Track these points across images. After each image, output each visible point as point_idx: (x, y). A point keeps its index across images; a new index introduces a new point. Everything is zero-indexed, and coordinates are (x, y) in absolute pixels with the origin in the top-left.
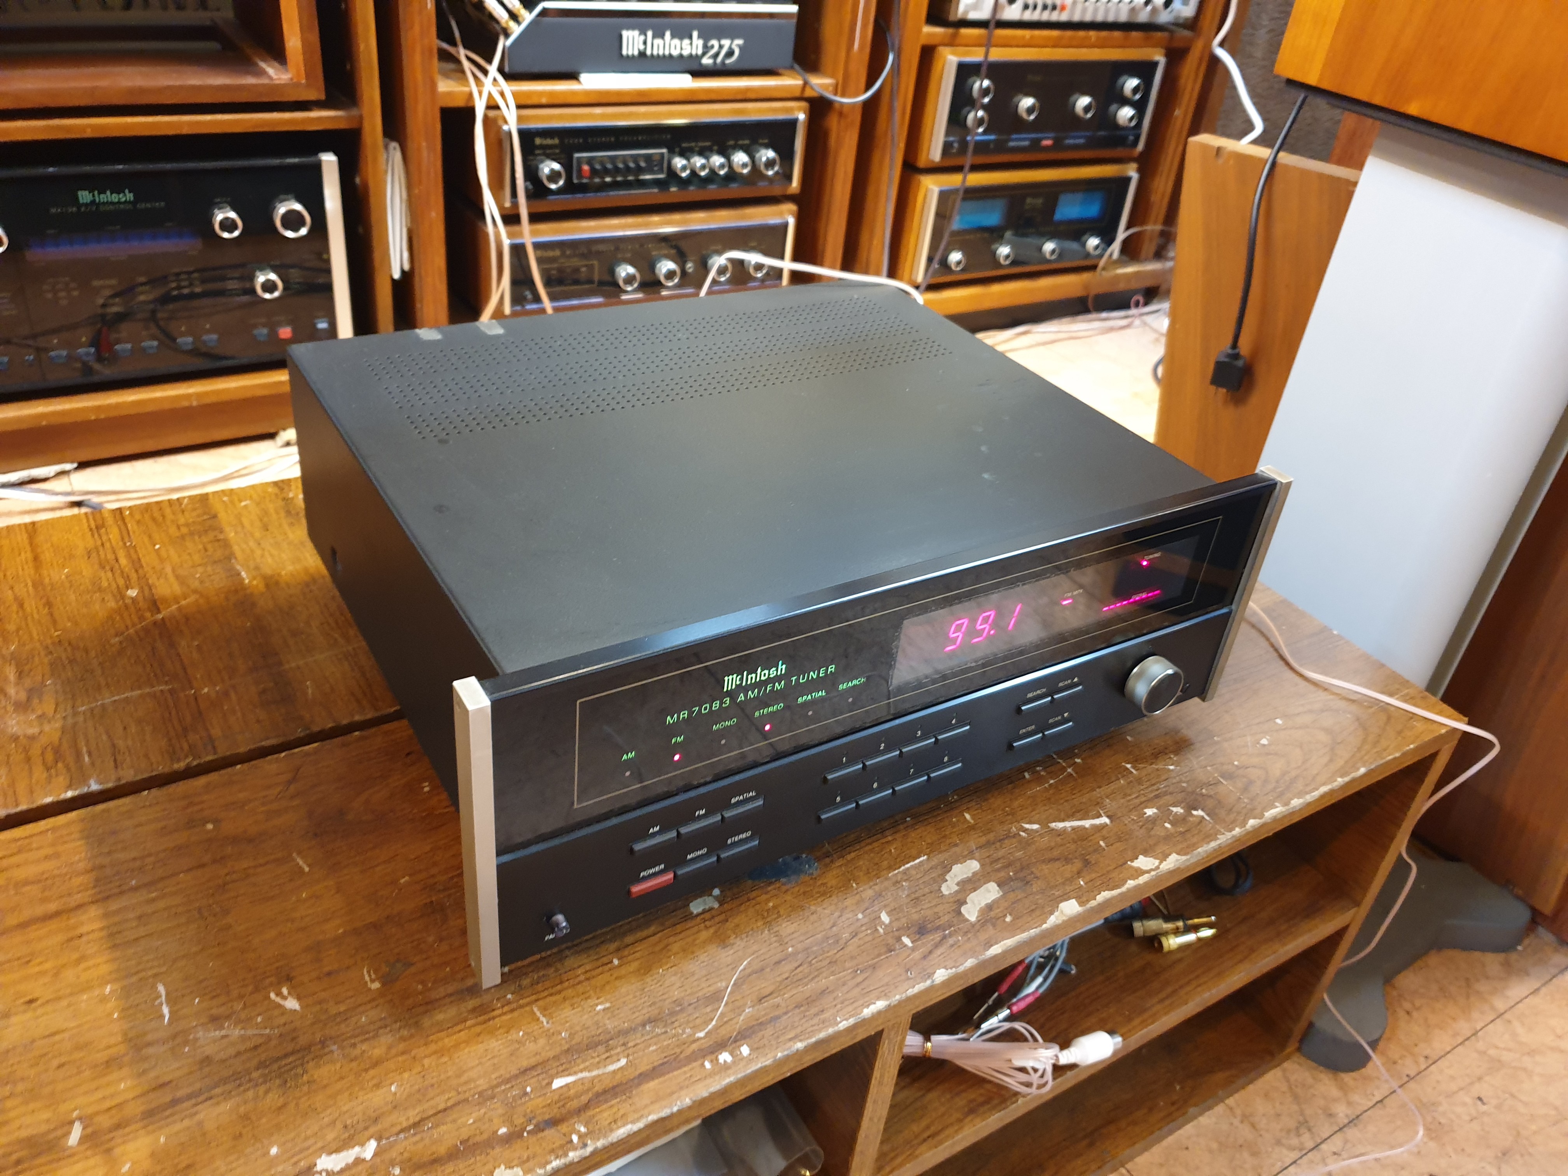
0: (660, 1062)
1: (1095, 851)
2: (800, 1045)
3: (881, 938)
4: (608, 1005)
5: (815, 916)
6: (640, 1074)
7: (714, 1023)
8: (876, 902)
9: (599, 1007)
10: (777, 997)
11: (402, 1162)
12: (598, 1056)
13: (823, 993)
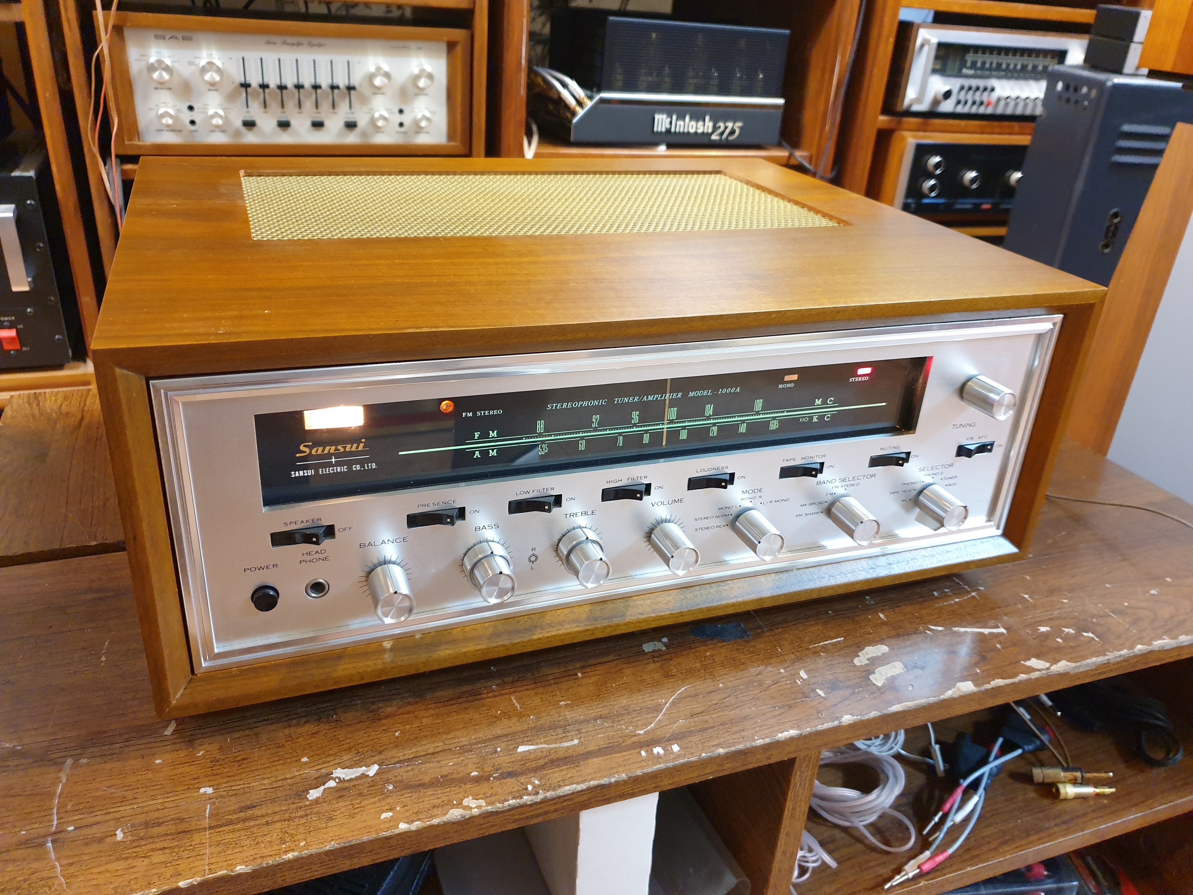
0: (605, 746)
1: (992, 650)
2: (721, 751)
3: (799, 688)
4: (569, 702)
6: (589, 752)
7: (652, 725)
8: (797, 663)
9: (563, 703)
10: (705, 716)
11: (396, 782)
12: (557, 735)
13: (745, 718)
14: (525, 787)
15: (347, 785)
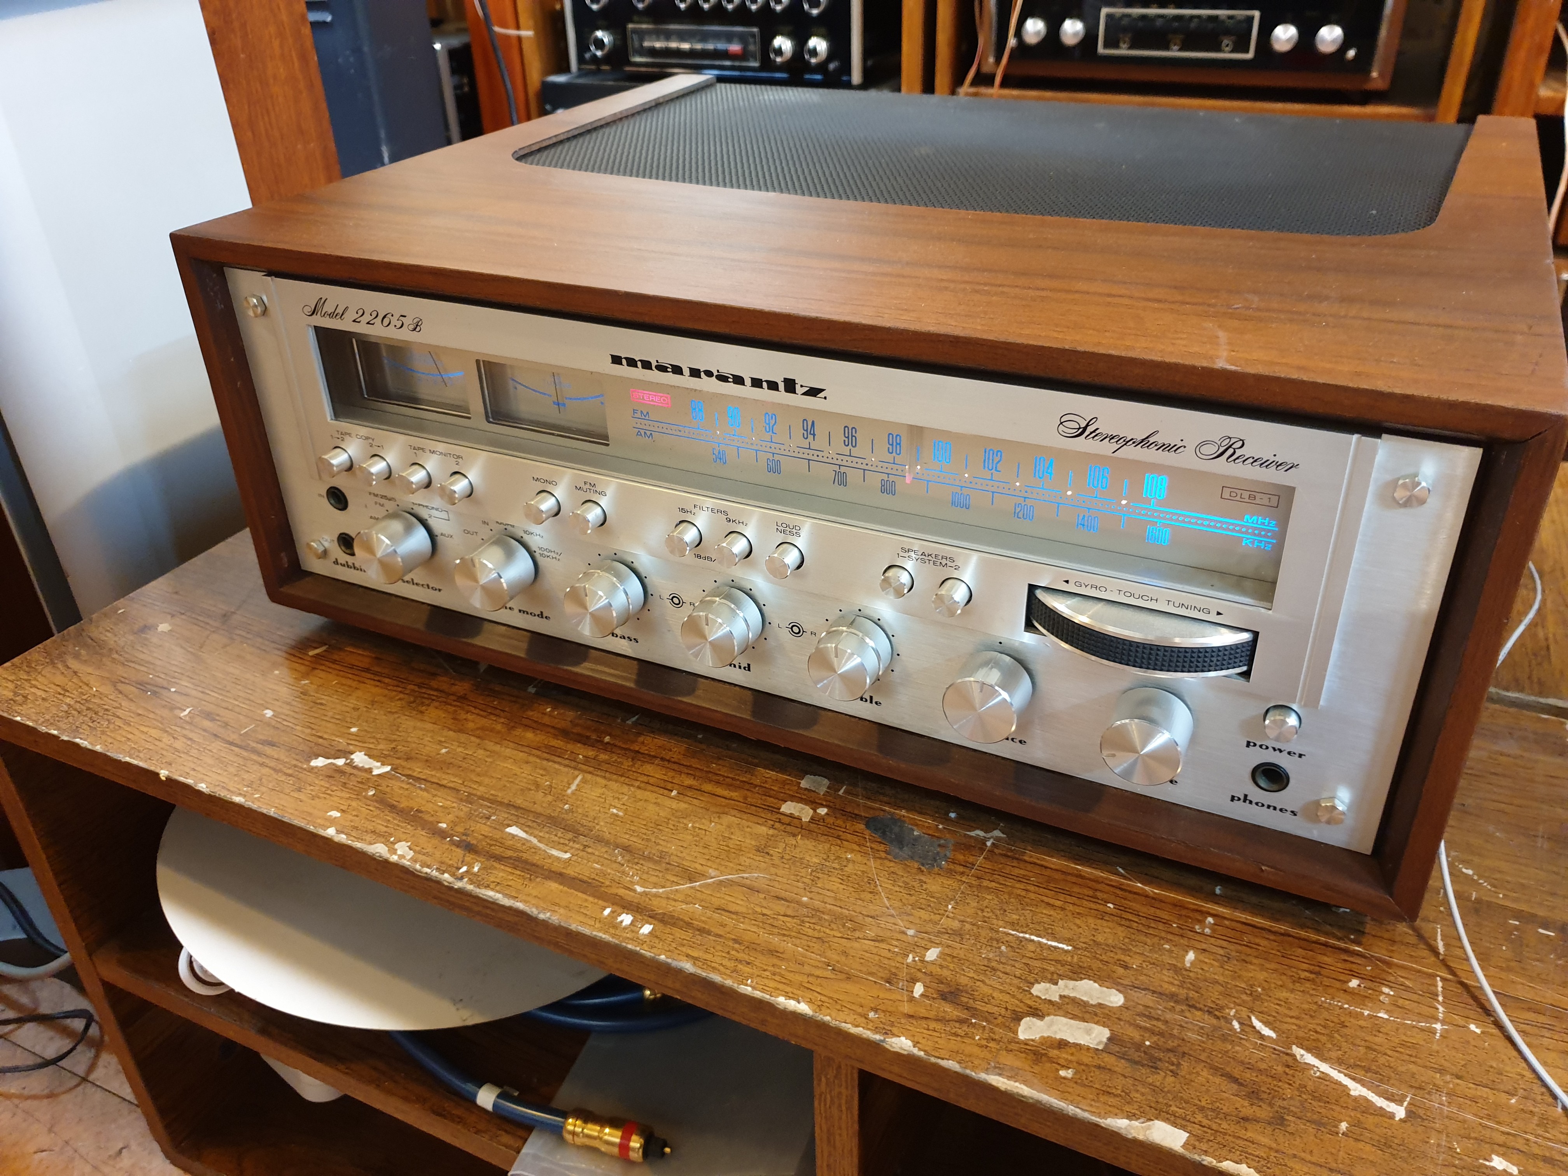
0: (585, 879)
2: (688, 966)
3: (898, 965)
4: (621, 814)
5: (871, 895)
6: (561, 874)
7: (661, 890)
8: (946, 936)
9: (615, 811)
10: (732, 919)
11: (381, 791)
12: (560, 838)
13: (773, 952)
14: (460, 865)
15: (349, 770)
